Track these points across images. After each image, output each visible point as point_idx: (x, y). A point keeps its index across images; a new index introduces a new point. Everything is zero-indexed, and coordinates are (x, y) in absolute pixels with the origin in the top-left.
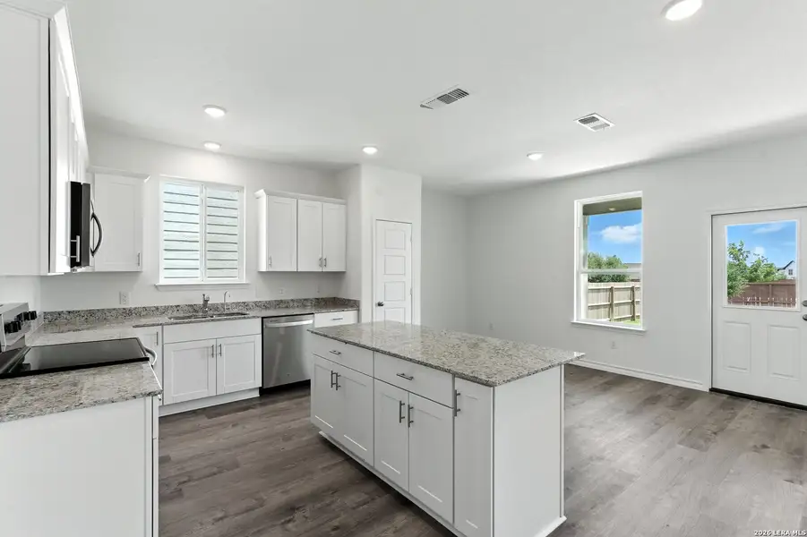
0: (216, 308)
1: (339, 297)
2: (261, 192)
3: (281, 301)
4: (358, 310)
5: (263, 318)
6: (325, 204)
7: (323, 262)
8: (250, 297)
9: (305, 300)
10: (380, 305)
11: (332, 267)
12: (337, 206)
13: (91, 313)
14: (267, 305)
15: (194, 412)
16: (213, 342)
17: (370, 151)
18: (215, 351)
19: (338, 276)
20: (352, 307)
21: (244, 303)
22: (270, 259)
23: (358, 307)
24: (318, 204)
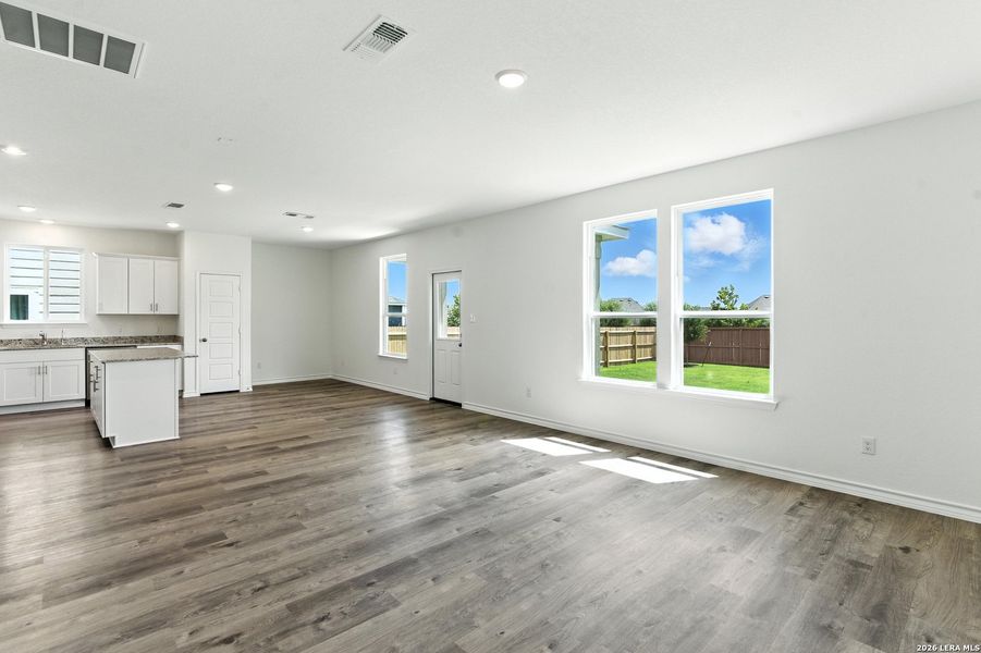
0: (54, 341)
2: (94, 255)
4: (182, 344)
5: (87, 348)
6: (156, 262)
7: (154, 306)
10: (204, 340)
11: (165, 310)
12: (167, 262)
16: (40, 364)
18: (41, 371)
19: (175, 318)
22: (100, 304)
23: (182, 341)
24: (151, 262)
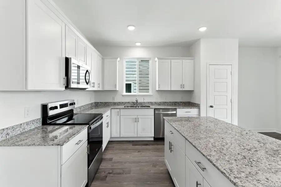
0: (141, 103)
1: (191, 102)
2: (156, 59)
3: (165, 102)
4: (199, 109)
5: (155, 109)
6: (183, 61)
7: (183, 86)
8: (153, 100)
9: (175, 102)
10: (211, 107)
11: (187, 88)
13: (106, 103)
14: (160, 104)
15: (129, 141)
16: (136, 117)
17: (203, 29)
18: (136, 120)
19: (191, 92)
20: (197, 107)
21: (151, 102)
22: (159, 85)
23: (199, 107)
24: (180, 61)
